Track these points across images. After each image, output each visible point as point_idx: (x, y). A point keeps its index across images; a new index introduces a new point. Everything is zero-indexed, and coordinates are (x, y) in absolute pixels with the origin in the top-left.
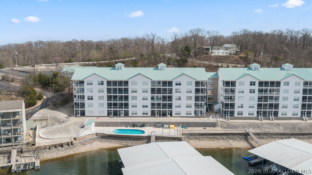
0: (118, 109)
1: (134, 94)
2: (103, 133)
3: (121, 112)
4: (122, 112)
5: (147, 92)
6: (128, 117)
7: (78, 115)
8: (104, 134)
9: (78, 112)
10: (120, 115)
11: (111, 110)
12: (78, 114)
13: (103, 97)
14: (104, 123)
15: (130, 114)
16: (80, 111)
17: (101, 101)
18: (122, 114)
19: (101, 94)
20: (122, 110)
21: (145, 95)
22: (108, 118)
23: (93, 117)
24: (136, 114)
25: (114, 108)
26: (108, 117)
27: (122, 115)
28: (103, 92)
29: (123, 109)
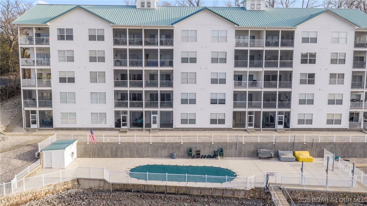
0: (144, 109)
1: (189, 67)
2: (100, 180)
3: (152, 116)
4: (155, 118)
5: (224, 60)
6: (172, 130)
7: (33, 126)
8: (104, 181)
9: (34, 117)
10: (148, 125)
11: (125, 112)
12: (34, 123)
13: (103, 74)
14: (104, 147)
15: (177, 123)
16: (37, 115)
17: (98, 87)
18: (155, 122)
19: (97, 67)
20: (155, 113)
21: (219, 68)
22: (116, 133)
23: (75, 129)
24: (193, 121)
25: (132, 105)
26: (116, 130)
27: (154, 126)
28: (102, 59)
29: (159, 109)
